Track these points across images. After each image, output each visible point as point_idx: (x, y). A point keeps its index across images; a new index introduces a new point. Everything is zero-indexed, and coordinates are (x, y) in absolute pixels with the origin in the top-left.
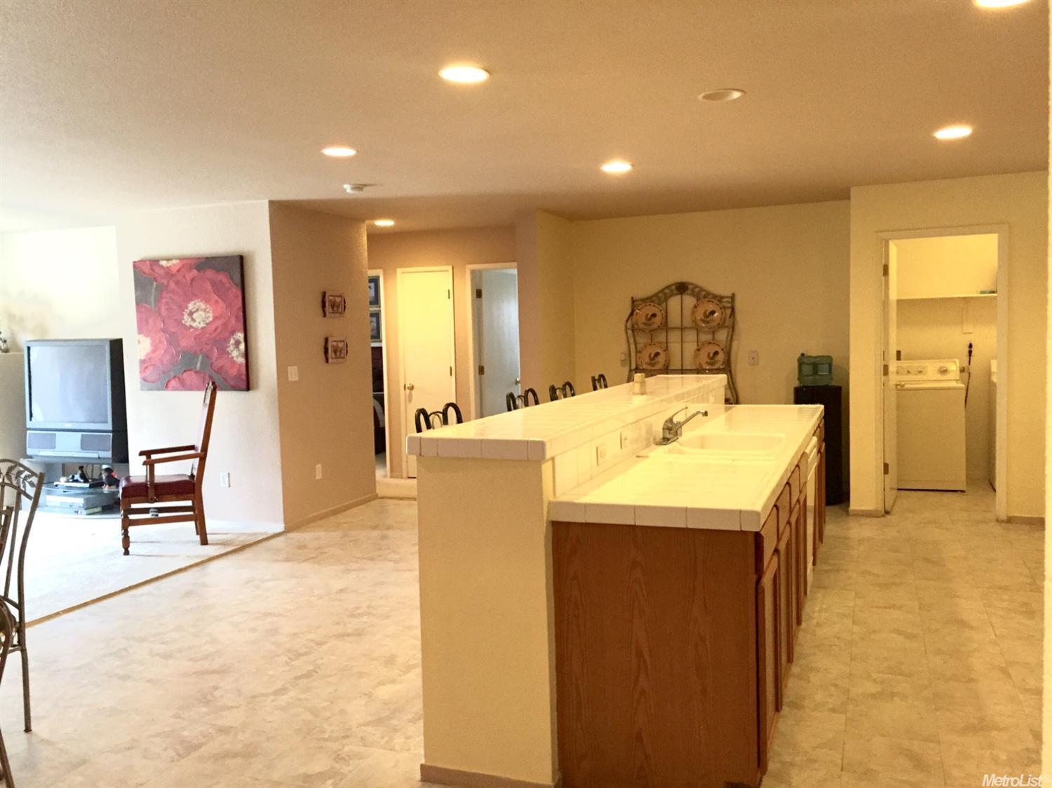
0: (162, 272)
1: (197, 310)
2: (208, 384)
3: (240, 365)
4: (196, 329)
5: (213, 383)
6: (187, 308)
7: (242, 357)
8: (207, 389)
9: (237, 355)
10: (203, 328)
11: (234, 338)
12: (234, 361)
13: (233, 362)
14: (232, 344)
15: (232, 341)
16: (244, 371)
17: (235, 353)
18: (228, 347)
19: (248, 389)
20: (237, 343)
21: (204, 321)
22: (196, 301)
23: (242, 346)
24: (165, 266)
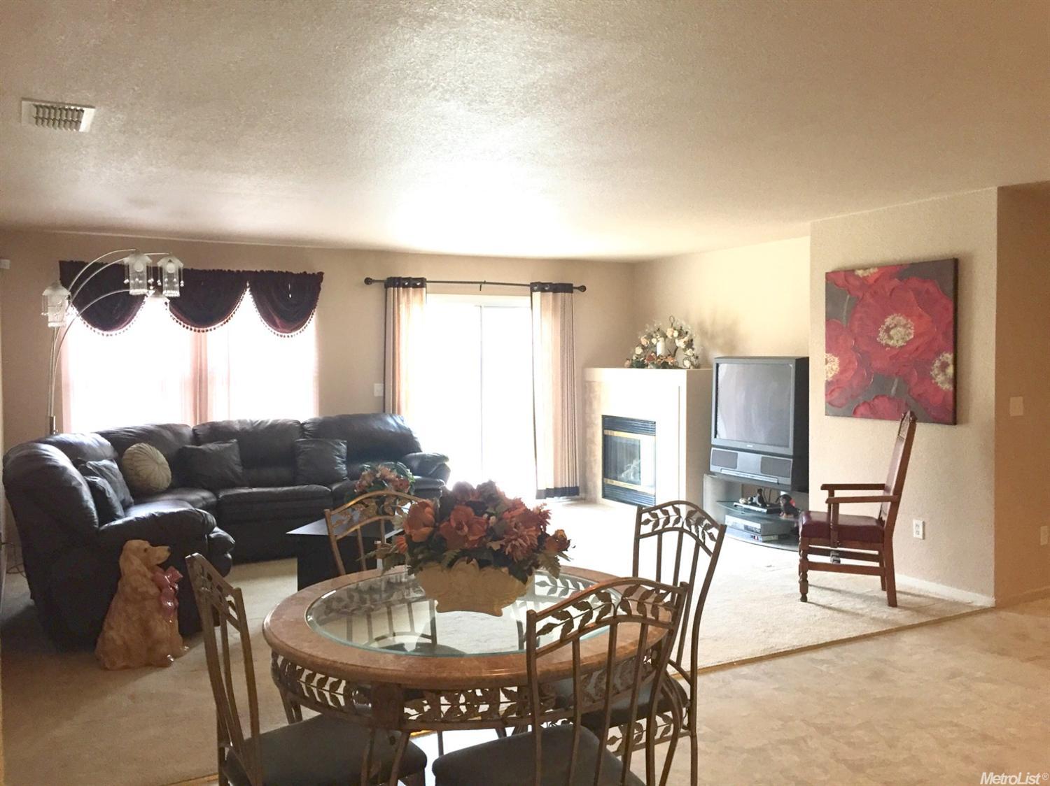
0: (857, 283)
1: (896, 326)
2: (905, 414)
3: (946, 393)
4: (893, 348)
5: (912, 414)
6: (884, 324)
7: (949, 383)
8: (903, 419)
9: (942, 381)
10: (901, 347)
11: (940, 360)
12: (938, 387)
13: (937, 389)
14: (937, 367)
15: (937, 364)
16: (950, 398)
17: (940, 379)
18: (932, 370)
19: (955, 423)
20: (944, 366)
21: (903, 339)
22: (895, 315)
23: (950, 370)
24: (861, 276)
